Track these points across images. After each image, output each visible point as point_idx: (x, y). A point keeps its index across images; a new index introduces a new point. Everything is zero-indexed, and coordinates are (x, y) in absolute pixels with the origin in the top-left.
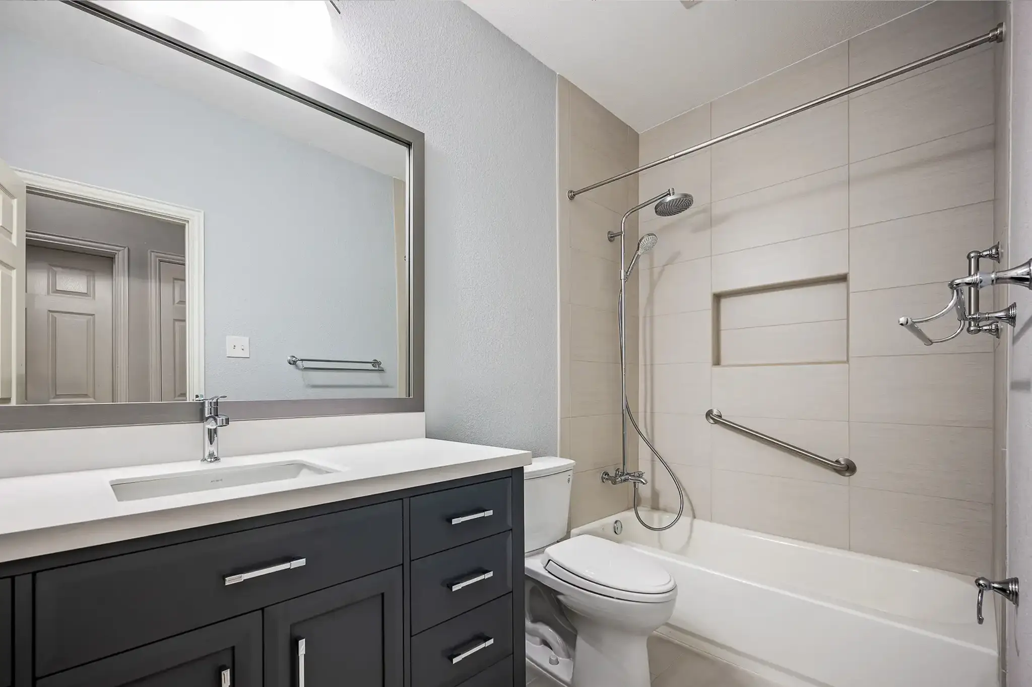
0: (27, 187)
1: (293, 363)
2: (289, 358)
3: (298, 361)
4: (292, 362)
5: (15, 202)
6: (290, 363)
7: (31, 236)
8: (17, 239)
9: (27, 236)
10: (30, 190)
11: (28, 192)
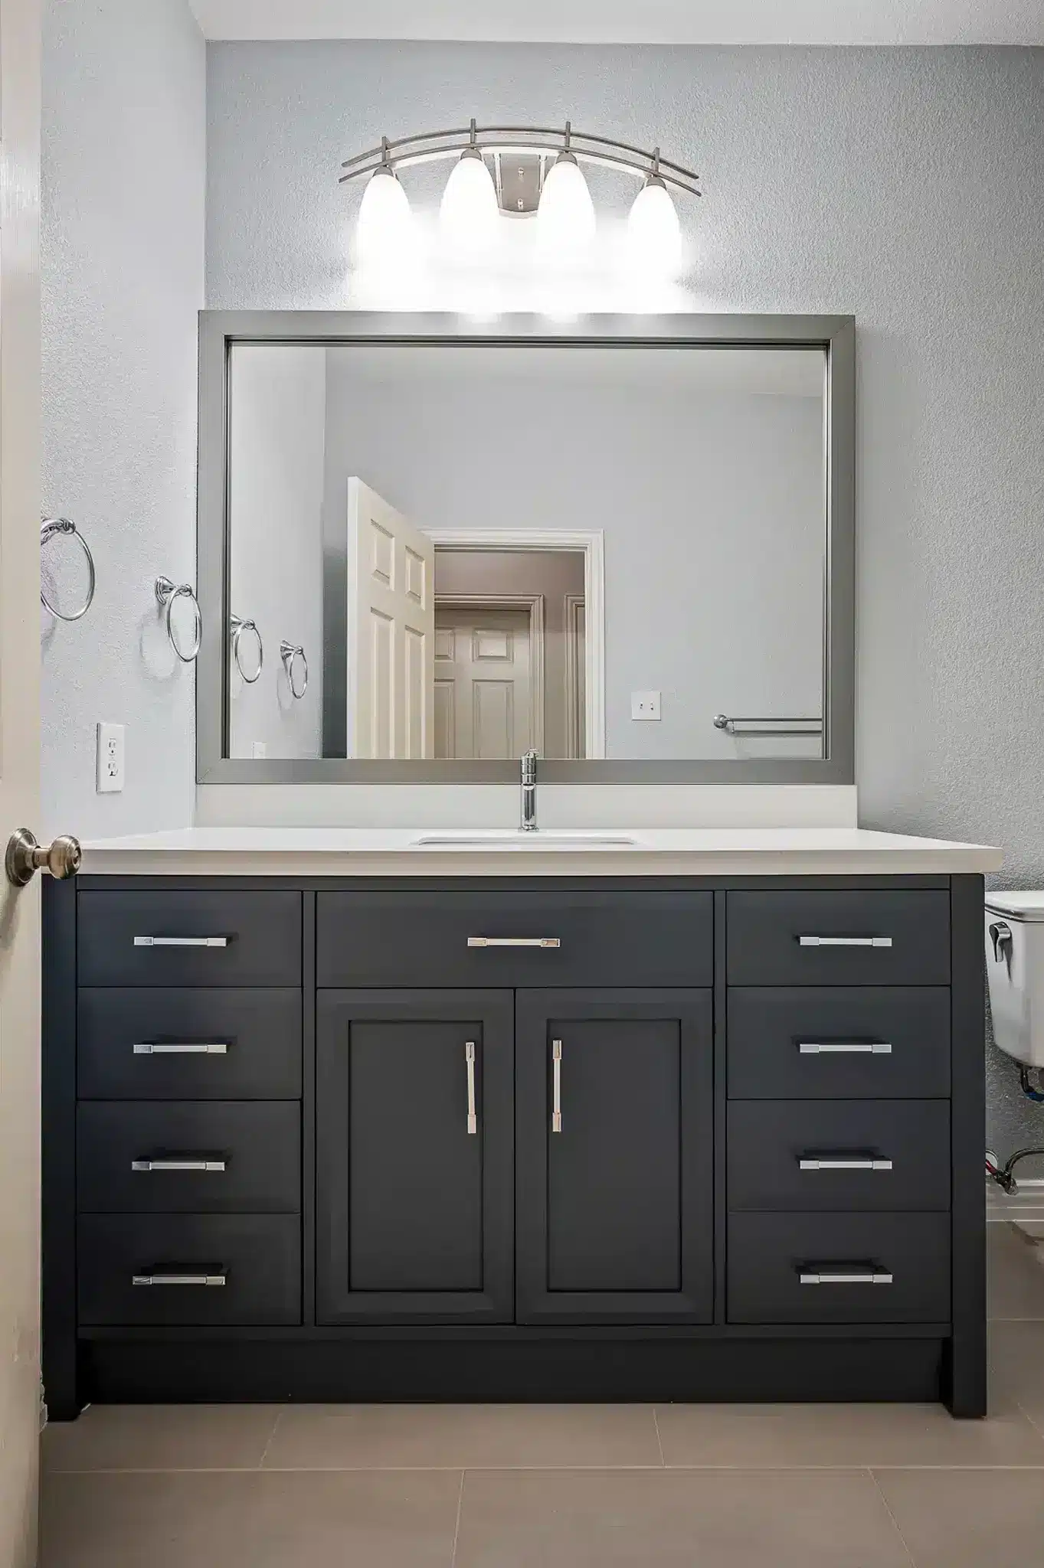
0: (435, 546)
1: (722, 725)
2: (716, 718)
3: (729, 722)
4: (720, 724)
5: (423, 564)
6: (718, 727)
7: (439, 599)
8: (426, 605)
9: (435, 600)
10: (439, 548)
11: (436, 551)
